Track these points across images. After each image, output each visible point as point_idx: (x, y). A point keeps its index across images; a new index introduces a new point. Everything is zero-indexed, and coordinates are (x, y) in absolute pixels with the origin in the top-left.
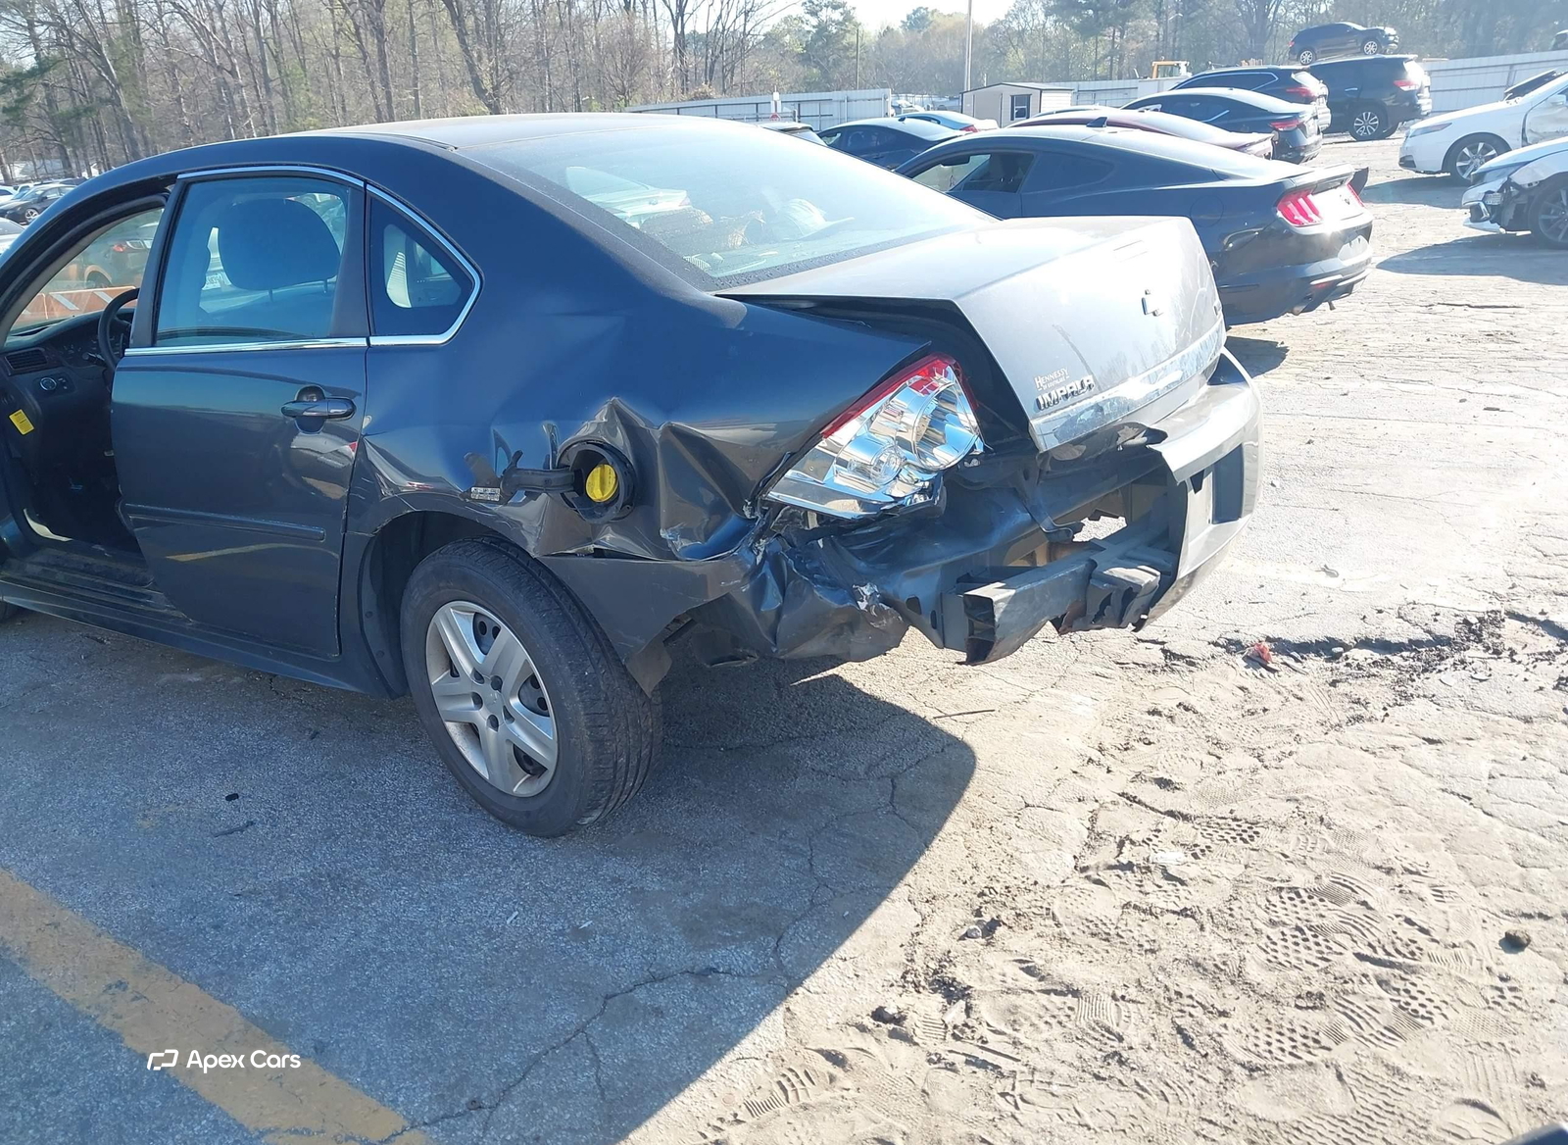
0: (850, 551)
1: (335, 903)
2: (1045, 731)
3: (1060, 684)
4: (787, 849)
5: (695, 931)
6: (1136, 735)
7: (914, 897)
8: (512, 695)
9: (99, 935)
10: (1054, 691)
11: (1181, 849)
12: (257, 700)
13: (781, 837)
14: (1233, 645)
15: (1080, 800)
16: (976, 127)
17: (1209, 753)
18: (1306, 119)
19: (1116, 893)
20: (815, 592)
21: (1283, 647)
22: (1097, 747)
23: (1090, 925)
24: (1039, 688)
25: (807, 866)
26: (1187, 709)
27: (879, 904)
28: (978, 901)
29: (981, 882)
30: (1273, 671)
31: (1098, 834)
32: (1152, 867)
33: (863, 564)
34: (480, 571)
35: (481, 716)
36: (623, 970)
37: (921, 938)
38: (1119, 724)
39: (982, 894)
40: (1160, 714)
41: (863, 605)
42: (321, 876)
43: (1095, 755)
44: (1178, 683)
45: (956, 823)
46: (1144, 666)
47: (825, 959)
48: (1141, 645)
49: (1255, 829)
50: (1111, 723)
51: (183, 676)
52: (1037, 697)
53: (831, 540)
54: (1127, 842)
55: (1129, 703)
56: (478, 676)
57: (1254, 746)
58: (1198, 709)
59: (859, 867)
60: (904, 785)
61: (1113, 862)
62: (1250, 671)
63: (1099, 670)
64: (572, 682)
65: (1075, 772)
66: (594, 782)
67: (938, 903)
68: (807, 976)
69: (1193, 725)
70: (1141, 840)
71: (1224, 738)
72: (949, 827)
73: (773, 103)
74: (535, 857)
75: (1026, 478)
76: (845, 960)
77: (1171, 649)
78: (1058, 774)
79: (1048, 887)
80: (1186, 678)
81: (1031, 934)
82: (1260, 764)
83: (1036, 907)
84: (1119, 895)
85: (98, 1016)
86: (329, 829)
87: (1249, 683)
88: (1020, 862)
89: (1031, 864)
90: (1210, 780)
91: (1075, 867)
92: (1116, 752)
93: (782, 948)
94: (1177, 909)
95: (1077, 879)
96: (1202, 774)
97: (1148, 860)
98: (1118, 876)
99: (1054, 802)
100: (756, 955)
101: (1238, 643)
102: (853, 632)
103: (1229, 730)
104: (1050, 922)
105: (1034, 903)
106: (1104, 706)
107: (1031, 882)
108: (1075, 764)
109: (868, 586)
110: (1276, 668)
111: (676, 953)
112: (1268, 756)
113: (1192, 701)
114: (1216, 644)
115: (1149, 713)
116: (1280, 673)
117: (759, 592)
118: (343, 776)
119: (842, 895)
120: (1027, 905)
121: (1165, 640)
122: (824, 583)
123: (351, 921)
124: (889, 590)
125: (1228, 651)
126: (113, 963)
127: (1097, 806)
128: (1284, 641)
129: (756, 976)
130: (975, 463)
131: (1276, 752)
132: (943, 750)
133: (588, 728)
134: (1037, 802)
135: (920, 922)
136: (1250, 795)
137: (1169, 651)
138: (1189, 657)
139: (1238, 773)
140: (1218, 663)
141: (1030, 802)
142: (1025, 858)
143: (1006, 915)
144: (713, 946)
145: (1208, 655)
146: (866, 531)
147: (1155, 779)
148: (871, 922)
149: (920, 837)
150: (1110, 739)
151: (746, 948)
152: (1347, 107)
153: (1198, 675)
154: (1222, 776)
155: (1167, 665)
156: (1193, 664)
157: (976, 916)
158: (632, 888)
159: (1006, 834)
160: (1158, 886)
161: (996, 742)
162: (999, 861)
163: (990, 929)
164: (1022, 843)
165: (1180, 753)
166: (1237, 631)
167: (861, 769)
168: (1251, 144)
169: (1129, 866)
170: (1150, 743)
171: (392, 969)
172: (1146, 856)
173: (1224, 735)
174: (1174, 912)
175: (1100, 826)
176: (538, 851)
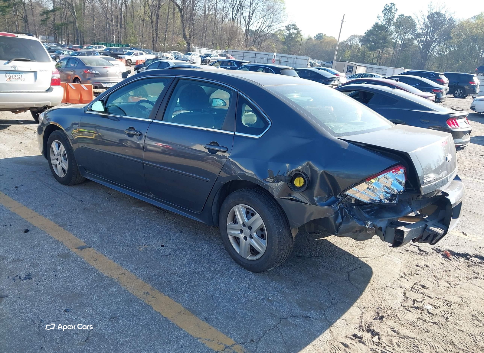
0: (363, 211)
1: (200, 280)
2: (389, 266)
3: (390, 253)
4: (322, 288)
5: (301, 305)
6: (414, 271)
7: (359, 306)
8: (254, 232)
9: (137, 279)
10: (389, 255)
11: (431, 305)
12: (162, 219)
13: (319, 284)
14: (438, 250)
15: (401, 287)
16: (339, 75)
17: (435, 280)
18: (443, 90)
19: (415, 314)
20: (354, 220)
21: (453, 253)
22: (403, 273)
23: (409, 322)
24: (385, 254)
25: (328, 293)
26: (427, 267)
27: (351, 307)
28: (377, 310)
29: (377, 306)
30: (451, 260)
31: (407, 297)
32: (424, 309)
33: (367, 215)
34: (254, 198)
35: (242, 236)
36: (284, 312)
37: (363, 317)
38: (408, 268)
39: (378, 309)
40: (420, 267)
41: (367, 227)
42: (193, 272)
43: (403, 275)
44: (423, 259)
45: (368, 288)
46: (413, 252)
47: (338, 319)
48: (412, 246)
49: (451, 304)
50: (407, 267)
51: (138, 209)
52: (384, 256)
53: (357, 207)
54: (416, 301)
55: (411, 262)
56: (244, 225)
57: (448, 280)
58: (430, 267)
59: (343, 296)
60: (352, 275)
61: (413, 306)
62: (443, 258)
63: (401, 251)
64: (276, 232)
65: (398, 279)
66: (275, 259)
67: (366, 309)
68: (334, 323)
69: (430, 271)
70: (419, 301)
71: (439, 277)
72: (366, 289)
73: (274, 56)
74: (251, 277)
75: (413, 200)
76: (343, 320)
77: (421, 248)
78: (394, 279)
79: (395, 309)
80: (425, 258)
81: (392, 321)
82: (450, 286)
83: (393, 314)
84: (415, 315)
85: (144, 300)
86: (192, 259)
87: (444, 262)
88: (387, 302)
89: (390, 303)
90: (436, 288)
91: (402, 305)
92: (409, 275)
93: (325, 314)
94: (433, 322)
95: (402, 308)
96: (434, 286)
97: (422, 307)
98: (414, 310)
99: (394, 286)
100: (319, 315)
101: (440, 250)
102: (360, 233)
103: (440, 274)
104: (397, 319)
105: (392, 313)
106: (404, 262)
107: (390, 307)
108: (398, 277)
109: (370, 222)
110: (451, 259)
111: (297, 310)
112: (452, 284)
113: (428, 264)
114: (433, 249)
115: (417, 266)
116: (453, 261)
117: (336, 218)
118: (192, 245)
119: (340, 303)
120: (390, 313)
121: (418, 245)
122: (356, 219)
123: (205, 286)
124: (375, 223)
125: (437, 252)
126: (144, 287)
127: (405, 290)
128: (453, 252)
129: (320, 320)
130: (401, 193)
131: (454, 283)
132: (361, 267)
133: (278, 245)
134: (389, 286)
135: (362, 313)
136: (448, 294)
137: (420, 249)
138: (426, 252)
139: (444, 287)
140: (434, 255)
141: (387, 286)
142: (387, 300)
143: (385, 315)
144: (307, 310)
145: (431, 252)
146: (366, 206)
147: (421, 285)
148: (349, 311)
149: (359, 291)
150: (407, 271)
151: (316, 312)
152: (453, 87)
153: (429, 257)
154: (439, 287)
155: (420, 253)
156: (427, 254)
157: (377, 314)
158: (280, 291)
159: (382, 293)
160: (426, 314)
161: (375, 267)
162: (381, 300)
163: (382, 318)
164: (386, 296)
165: (427, 279)
166: (439, 247)
167: (338, 269)
168: (429, 97)
169: (417, 308)
170: (418, 275)
171: (220, 301)
172: (422, 306)
173: (439, 276)
174: (432, 322)
175: (407, 295)
176: (252, 275)
